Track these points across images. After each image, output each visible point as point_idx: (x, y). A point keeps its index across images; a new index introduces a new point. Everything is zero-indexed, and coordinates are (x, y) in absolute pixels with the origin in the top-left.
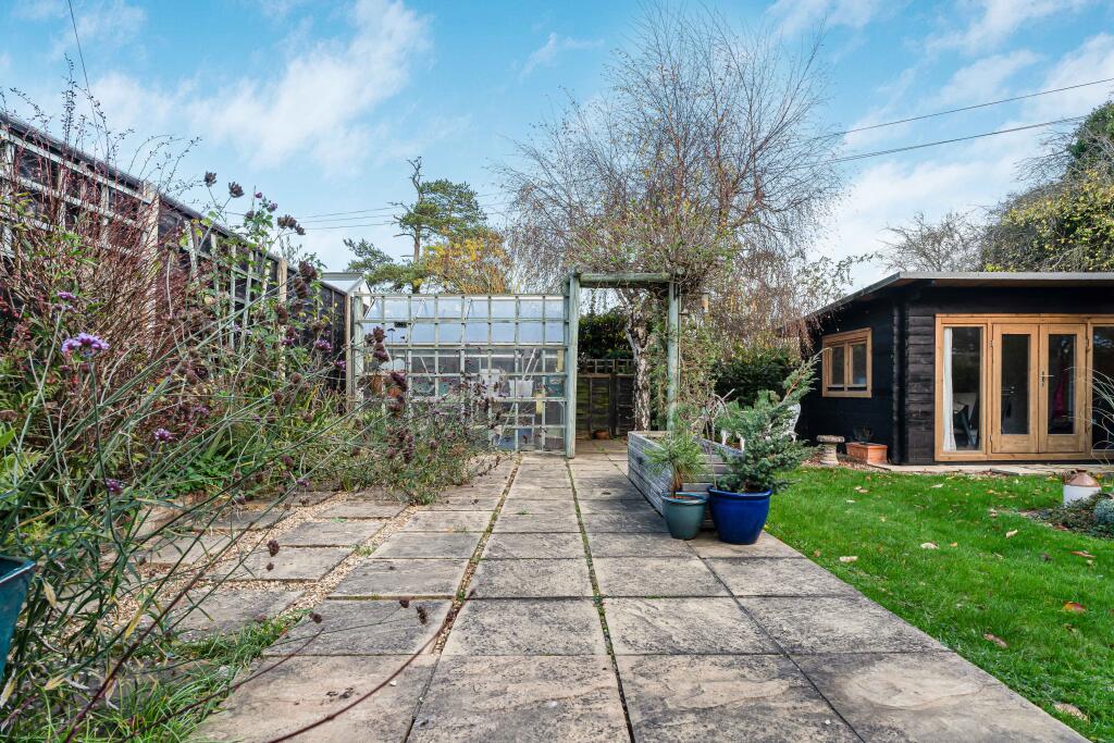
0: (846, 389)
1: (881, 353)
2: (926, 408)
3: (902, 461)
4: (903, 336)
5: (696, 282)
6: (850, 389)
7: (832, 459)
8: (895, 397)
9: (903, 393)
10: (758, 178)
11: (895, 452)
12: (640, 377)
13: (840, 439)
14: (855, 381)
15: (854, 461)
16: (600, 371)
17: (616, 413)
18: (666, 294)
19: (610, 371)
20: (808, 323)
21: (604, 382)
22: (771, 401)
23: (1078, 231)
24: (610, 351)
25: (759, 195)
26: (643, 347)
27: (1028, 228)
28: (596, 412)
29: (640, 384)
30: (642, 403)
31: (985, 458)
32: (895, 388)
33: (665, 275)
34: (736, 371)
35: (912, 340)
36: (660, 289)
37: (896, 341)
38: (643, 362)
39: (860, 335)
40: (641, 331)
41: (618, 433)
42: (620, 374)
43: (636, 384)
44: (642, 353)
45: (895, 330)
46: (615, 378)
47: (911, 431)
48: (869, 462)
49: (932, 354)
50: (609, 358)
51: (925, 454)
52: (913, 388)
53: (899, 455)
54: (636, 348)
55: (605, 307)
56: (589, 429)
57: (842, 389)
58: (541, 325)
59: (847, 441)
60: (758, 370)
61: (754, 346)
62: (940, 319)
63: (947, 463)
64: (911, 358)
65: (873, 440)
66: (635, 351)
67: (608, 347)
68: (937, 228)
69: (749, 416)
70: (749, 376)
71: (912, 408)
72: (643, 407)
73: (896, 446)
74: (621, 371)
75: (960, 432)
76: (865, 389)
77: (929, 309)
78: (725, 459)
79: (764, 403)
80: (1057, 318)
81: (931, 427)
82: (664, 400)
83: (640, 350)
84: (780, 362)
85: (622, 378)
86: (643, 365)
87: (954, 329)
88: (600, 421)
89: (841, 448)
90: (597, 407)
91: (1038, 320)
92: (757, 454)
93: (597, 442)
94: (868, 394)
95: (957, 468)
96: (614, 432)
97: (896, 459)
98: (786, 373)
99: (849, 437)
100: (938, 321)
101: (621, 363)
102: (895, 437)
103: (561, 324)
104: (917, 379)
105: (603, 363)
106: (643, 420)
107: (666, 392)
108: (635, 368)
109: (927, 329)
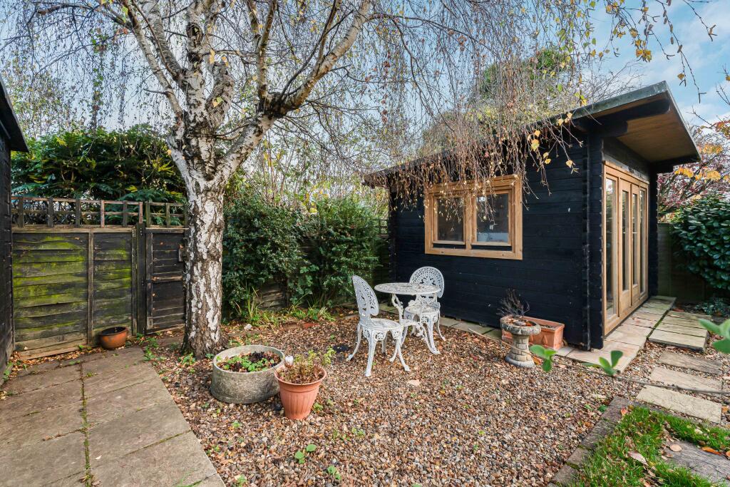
0: (468, 246)
6: (474, 247)
11: (589, 334)
12: (203, 235)
14: (481, 238)
16: (109, 221)
19: (133, 221)
21: (123, 242)
24: (133, 188)
26: (208, 177)
28: (103, 295)
29: (202, 248)
30: (207, 285)
31: (619, 321)
32: (587, 252)
37: (588, 188)
38: (210, 207)
41: (148, 326)
42: (153, 227)
43: (195, 249)
46: (144, 234)
53: (590, 338)
55: (121, 121)
56: (86, 330)
57: (464, 247)
62: (606, 168)
66: (190, 186)
67: (128, 182)
70: (351, 232)
72: (208, 290)
74: (155, 222)
76: (508, 247)
83: (203, 183)
86: (210, 212)
88: (112, 311)
90: (104, 286)
93: (110, 360)
94: (518, 254)
97: (589, 344)
101: (154, 209)
105: (120, 208)
106: (209, 315)
108: (190, 217)
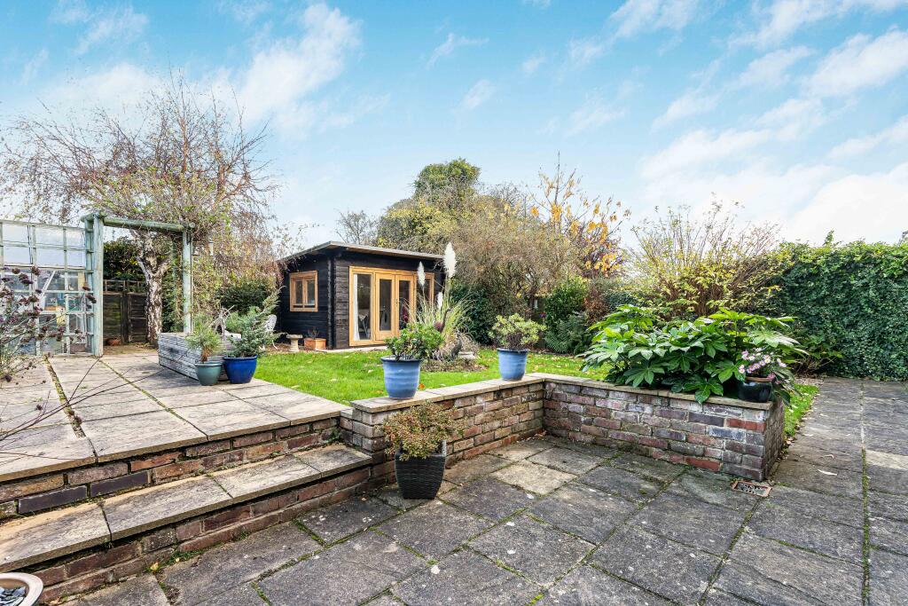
0: (304, 307)
1: (322, 286)
2: (345, 317)
3: (333, 347)
4: (333, 277)
5: (204, 233)
6: (306, 307)
7: (295, 347)
8: (329, 311)
9: (333, 309)
10: (246, 166)
11: (329, 342)
12: (152, 296)
13: (300, 337)
14: (309, 302)
15: (307, 349)
16: (111, 290)
17: (128, 325)
18: (180, 240)
19: (121, 290)
20: (279, 264)
22: (257, 312)
23: (417, 228)
24: (119, 273)
25: (246, 176)
26: (154, 272)
27: (397, 222)
29: (152, 301)
30: (155, 316)
31: (373, 343)
32: (329, 306)
33: (180, 227)
34: (232, 293)
35: (337, 279)
36: (176, 236)
37: (329, 280)
38: (155, 284)
39: (310, 274)
40: (152, 260)
41: (130, 340)
42: (131, 293)
43: (149, 301)
44: (153, 277)
45: (329, 273)
46: (126, 296)
47: (338, 329)
48: (317, 349)
49: (348, 288)
50: (119, 279)
51: (345, 343)
52: (338, 306)
53: (331, 344)
54: (148, 273)
57: (301, 307)
58: (62, 252)
59: (304, 337)
60: (248, 293)
61: (243, 277)
62: (352, 269)
63: (355, 347)
64: (337, 289)
65: (319, 337)
66: (147, 276)
68: (358, 213)
69: (245, 320)
70: (241, 297)
71: (338, 318)
72: (156, 318)
73: (330, 339)
74: (131, 290)
75: (361, 330)
76: (314, 306)
77: (346, 262)
78: (232, 342)
79: (253, 312)
80: (403, 272)
81: (347, 328)
82: (181, 312)
83: (152, 275)
84: (263, 289)
85: (133, 296)
86: (155, 286)
87: (358, 275)
88: (112, 331)
89: (301, 342)
91: (395, 273)
92: (250, 338)
93: (111, 347)
94: (316, 310)
95: (359, 349)
96: (126, 339)
97: (330, 346)
98: (266, 295)
99: (305, 335)
100: (351, 270)
101: (131, 284)
102: (330, 334)
103: (84, 253)
104: (340, 302)
105: (113, 283)
106: (156, 328)
107: (182, 307)
108: (147, 288)
109: (345, 274)
